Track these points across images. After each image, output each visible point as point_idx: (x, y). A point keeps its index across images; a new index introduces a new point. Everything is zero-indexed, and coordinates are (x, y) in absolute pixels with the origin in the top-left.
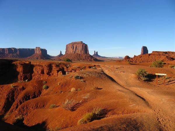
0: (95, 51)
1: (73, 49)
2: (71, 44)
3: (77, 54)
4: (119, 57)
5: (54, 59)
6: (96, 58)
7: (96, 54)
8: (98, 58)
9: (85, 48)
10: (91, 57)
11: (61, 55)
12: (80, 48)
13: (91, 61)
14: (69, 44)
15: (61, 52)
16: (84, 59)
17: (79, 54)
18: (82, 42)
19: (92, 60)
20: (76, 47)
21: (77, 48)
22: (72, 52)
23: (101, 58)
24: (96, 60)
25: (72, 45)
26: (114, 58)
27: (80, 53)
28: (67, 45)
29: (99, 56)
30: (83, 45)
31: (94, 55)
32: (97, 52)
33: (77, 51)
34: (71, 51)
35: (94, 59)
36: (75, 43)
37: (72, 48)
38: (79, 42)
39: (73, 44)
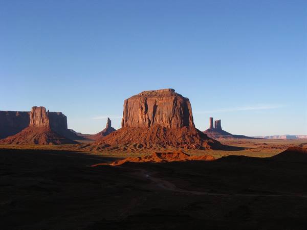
0: (212, 119)
1: (146, 112)
2: (139, 96)
3: (159, 126)
4: (288, 136)
5: (87, 142)
6: (217, 139)
7: (216, 127)
8: (222, 140)
9: (183, 108)
10: (202, 135)
11: (109, 130)
12: (166, 109)
13: (201, 148)
14: (135, 96)
15: (109, 122)
16: (178, 144)
17: (165, 129)
18: (173, 90)
19: (205, 145)
20: (155, 107)
21: (158, 109)
22: (141, 120)
23: (232, 139)
24: (216, 146)
25: (142, 99)
26: (272, 139)
27: (167, 125)
28: (127, 102)
29: (226, 134)
30: (176, 99)
31: (208, 130)
32: (220, 120)
33: (158, 117)
34: (139, 117)
35: (209, 143)
36: (152, 94)
37: (144, 110)
38: (164, 91)
39: (145, 97)
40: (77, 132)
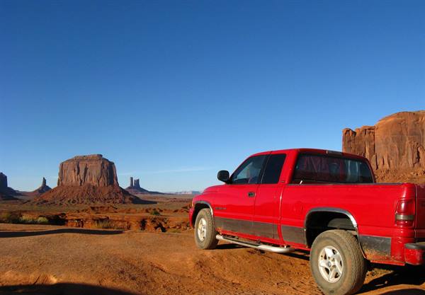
0: (132, 179)
1: (78, 173)
2: (72, 160)
3: (90, 185)
4: (193, 192)
5: (27, 198)
6: (136, 195)
7: (136, 185)
8: (140, 196)
9: (109, 170)
10: (125, 192)
11: (45, 188)
12: (95, 171)
13: (124, 203)
14: (69, 160)
15: (45, 181)
16: (105, 200)
17: (94, 187)
18: (101, 156)
19: (127, 200)
20: (86, 169)
21: (88, 171)
22: (74, 180)
23: (149, 195)
24: (136, 201)
25: (75, 163)
26: (181, 195)
27: (96, 184)
28: (62, 165)
29: (143, 191)
30: (103, 163)
31: (129, 188)
32: (138, 180)
33: (88, 178)
34: (72, 178)
35: (130, 199)
36: (83, 159)
37: (76, 172)
38: (93, 156)
39: (77, 162)
40: (15, 189)
